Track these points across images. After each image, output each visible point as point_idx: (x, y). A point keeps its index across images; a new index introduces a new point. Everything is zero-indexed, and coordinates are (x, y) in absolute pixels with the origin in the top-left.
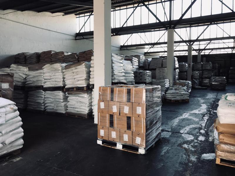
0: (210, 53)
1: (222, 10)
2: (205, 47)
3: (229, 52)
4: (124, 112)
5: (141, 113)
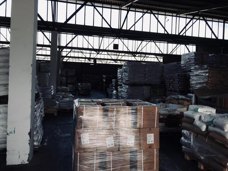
0: (67, 60)
1: (102, 24)
2: (67, 55)
3: (83, 62)
4: (127, 144)
5: (153, 143)
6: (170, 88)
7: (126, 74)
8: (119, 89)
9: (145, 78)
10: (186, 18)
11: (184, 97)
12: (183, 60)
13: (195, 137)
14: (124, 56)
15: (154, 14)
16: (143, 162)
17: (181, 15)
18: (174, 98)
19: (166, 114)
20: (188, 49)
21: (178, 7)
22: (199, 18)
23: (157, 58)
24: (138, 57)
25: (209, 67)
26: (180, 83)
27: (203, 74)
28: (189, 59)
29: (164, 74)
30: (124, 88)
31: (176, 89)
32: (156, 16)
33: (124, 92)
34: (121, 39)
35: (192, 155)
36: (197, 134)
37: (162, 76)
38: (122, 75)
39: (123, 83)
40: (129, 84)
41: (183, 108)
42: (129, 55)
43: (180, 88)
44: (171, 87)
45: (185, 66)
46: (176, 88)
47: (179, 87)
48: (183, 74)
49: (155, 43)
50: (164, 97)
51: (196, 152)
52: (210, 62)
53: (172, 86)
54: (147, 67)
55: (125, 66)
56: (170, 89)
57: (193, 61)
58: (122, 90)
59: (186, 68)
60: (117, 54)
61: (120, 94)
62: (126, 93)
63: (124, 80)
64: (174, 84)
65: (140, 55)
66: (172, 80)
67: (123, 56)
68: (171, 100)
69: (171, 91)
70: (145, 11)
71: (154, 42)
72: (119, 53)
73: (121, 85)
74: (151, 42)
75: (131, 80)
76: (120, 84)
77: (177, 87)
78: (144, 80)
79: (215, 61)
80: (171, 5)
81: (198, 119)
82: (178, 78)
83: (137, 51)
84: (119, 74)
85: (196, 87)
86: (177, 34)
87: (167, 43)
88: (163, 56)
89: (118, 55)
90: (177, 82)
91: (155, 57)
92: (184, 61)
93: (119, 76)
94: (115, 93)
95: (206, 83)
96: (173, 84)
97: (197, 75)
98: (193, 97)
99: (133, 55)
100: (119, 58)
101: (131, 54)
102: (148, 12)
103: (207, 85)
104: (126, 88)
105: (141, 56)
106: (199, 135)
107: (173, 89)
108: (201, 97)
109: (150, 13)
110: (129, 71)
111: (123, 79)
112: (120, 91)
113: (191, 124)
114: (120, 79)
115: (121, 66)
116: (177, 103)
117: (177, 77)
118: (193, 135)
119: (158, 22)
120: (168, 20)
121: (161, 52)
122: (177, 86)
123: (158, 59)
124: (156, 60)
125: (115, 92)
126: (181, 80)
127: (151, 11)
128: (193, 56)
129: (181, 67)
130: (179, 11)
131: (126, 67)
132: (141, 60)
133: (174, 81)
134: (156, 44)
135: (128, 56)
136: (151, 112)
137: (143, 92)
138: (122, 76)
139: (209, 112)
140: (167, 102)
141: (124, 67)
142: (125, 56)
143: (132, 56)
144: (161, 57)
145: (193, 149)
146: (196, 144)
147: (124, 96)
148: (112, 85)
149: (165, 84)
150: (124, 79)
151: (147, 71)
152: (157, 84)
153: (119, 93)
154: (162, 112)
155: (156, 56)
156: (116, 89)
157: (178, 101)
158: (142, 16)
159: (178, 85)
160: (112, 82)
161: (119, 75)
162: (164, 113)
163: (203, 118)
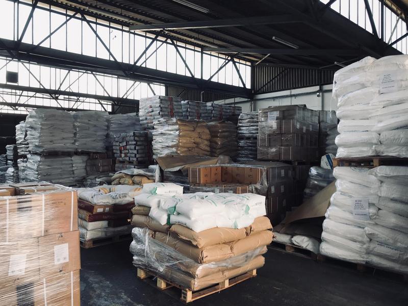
4: (10, 274)
5: (67, 260)
6: (121, 156)
7: (34, 132)
8: (21, 164)
9: (75, 141)
10: (146, 37)
11: (141, 171)
12: (143, 108)
13: (152, 236)
14: (33, 97)
15: (88, 22)
16: (46, 303)
17: (137, 31)
18: (126, 175)
19: (108, 204)
20: (153, 91)
21: (131, 17)
22: (166, 40)
23: (101, 104)
24: (64, 100)
25: (179, 120)
26: (137, 148)
27: (172, 132)
28: (151, 107)
29: (111, 133)
30: (31, 161)
31: (131, 159)
32: (94, 25)
33: (32, 169)
34: (22, 63)
35: (147, 268)
36: (155, 231)
37: (107, 136)
38: (26, 135)
39: (29, 151)
40: (43, 152)
41: (139, 190)
42: (44, 96)
43: (137, 156)
44: (123, 155)
45: (146, 119)
46: (132, 157)
47: (136, 154)
48: (142, 132)
49: (95, 77)
50: (111, 174)
51: (154, 263)
52: (183, 113)
53: (125, 154)
54: (78, 120)
55: (31, 117)
56: (121, 159)
57: (157, 111)
58: (26, 167)
59: (148, 123)
60: (16, 93)
61: (22, 175)
62: (37, 171)
63: (30, 145)
64: (128, 150)
65: (67, 97)
66: (124, 144)
67: (31, 97)
68: (120, 178)
69: (123, 162)
70: (71, 13)
71: (94, 75)
72: (21, 91)
73: (25, 156)
74: (88, 73)
75: (46, 146)
76: (23, 153)
77: (133, 155)
78: (74, 143)
79: (189, 112)
80: (119, 10)
81: (157, 206)
82: (135, 140)
83: (59, 88)
84: (19, 133)
85: (161, 154)
86: (131, 63)
87: (118, 78)
88: (111, 102)
89: (20, 96)
90: (133, 147)
91: (97, 101)
92: (143, 110)
93: (20, 138)
94: (12, 174)
95: (177, 146)
96: (126, 150)
97: (162, 134)
98: (156, 171)
99: (52, 96)
100: (23, 100)
101: (48, 95)
102: (76, 16)
103: (177, 149)
104: (36, 162)
105: (69, 98)
106: (157, 233)
107: (127, 159)
108: (167, 170)
109: (82, 19)
110: (41, 128)
111: (28, 144)
112: (23, 168)
113: (145, 215)
114: (21, 144)
115: (23, 118)
116: (131, 182)
117: (132, 138)
118: (149, 234)
119: (97, 38)
120: (115, 37)
121: (107, 92)
122: (133, 153)
123: (102, 106)
124: (98, 108)
125: (11, 170)
126: (138, 143)
127: (83, 16)
128: (157, 103)
129: (139, 121)
130: (133, 24)
131: (35, 119)
132: (71, 107)
133: (127, 145)
134: (97, 79)
135: (43, 98)
136: (62, 202)
137: (72, 167)
138: (25, 137)
139: (174, 191)
140: (115, 182)
141: (31, 120)
142: (35, 97)
143: (50, 99)
144: (108, 103)
145: (148, 257)
146: (154, 249)
147: (32, 178)
148: (6, 157)
149: (113, 150)
150: (32, 143)
151: (78, 127)
152: (99, 151)
153: (20, 173)
154: (101, 201)
155: (99, 101)
156: (15, 165)
157: (133, 179)
158: (66, 23)
159: (135, 152)
160: (5, 151)
161: (19, 136)
162: (104, 203)
163: (162, 204)
